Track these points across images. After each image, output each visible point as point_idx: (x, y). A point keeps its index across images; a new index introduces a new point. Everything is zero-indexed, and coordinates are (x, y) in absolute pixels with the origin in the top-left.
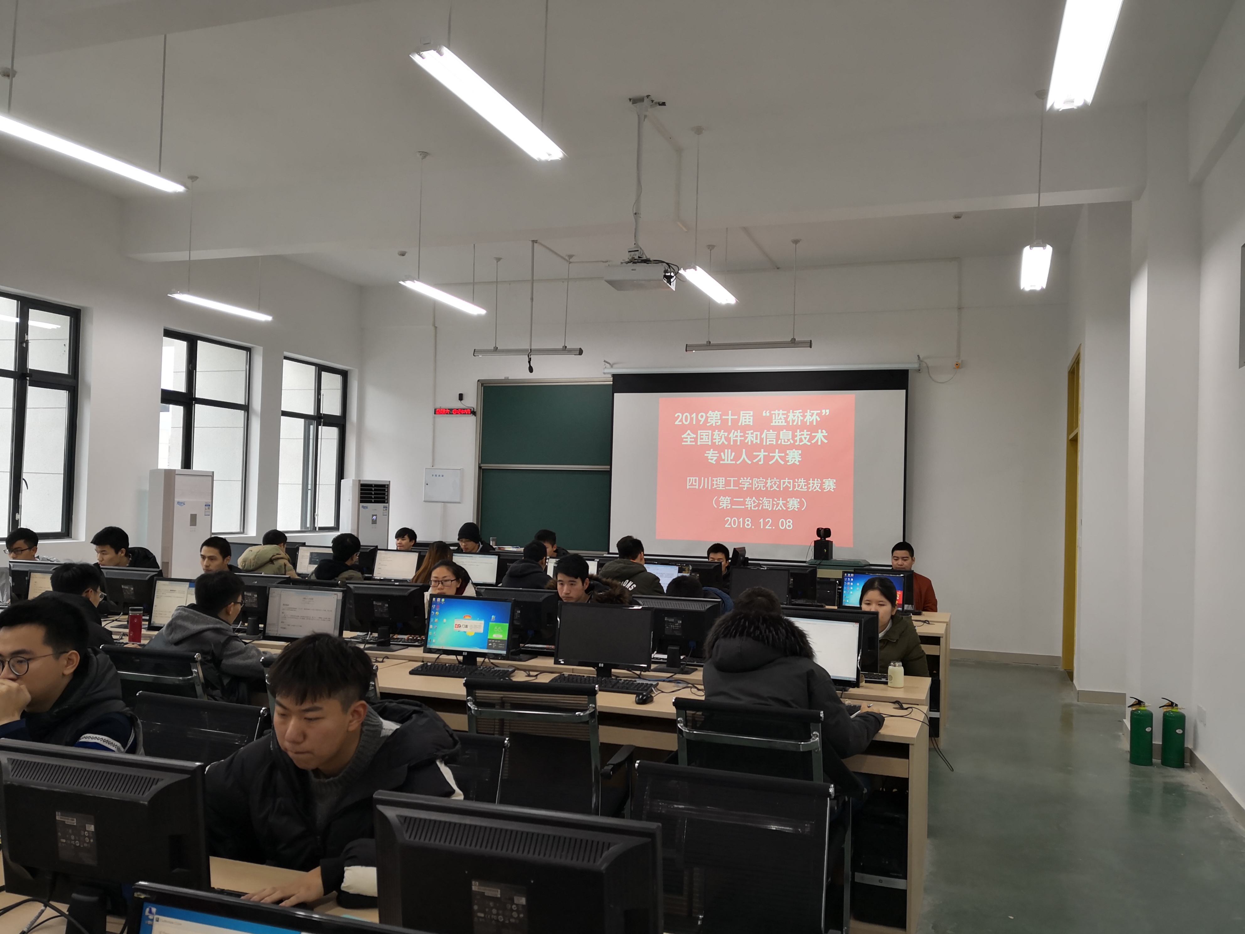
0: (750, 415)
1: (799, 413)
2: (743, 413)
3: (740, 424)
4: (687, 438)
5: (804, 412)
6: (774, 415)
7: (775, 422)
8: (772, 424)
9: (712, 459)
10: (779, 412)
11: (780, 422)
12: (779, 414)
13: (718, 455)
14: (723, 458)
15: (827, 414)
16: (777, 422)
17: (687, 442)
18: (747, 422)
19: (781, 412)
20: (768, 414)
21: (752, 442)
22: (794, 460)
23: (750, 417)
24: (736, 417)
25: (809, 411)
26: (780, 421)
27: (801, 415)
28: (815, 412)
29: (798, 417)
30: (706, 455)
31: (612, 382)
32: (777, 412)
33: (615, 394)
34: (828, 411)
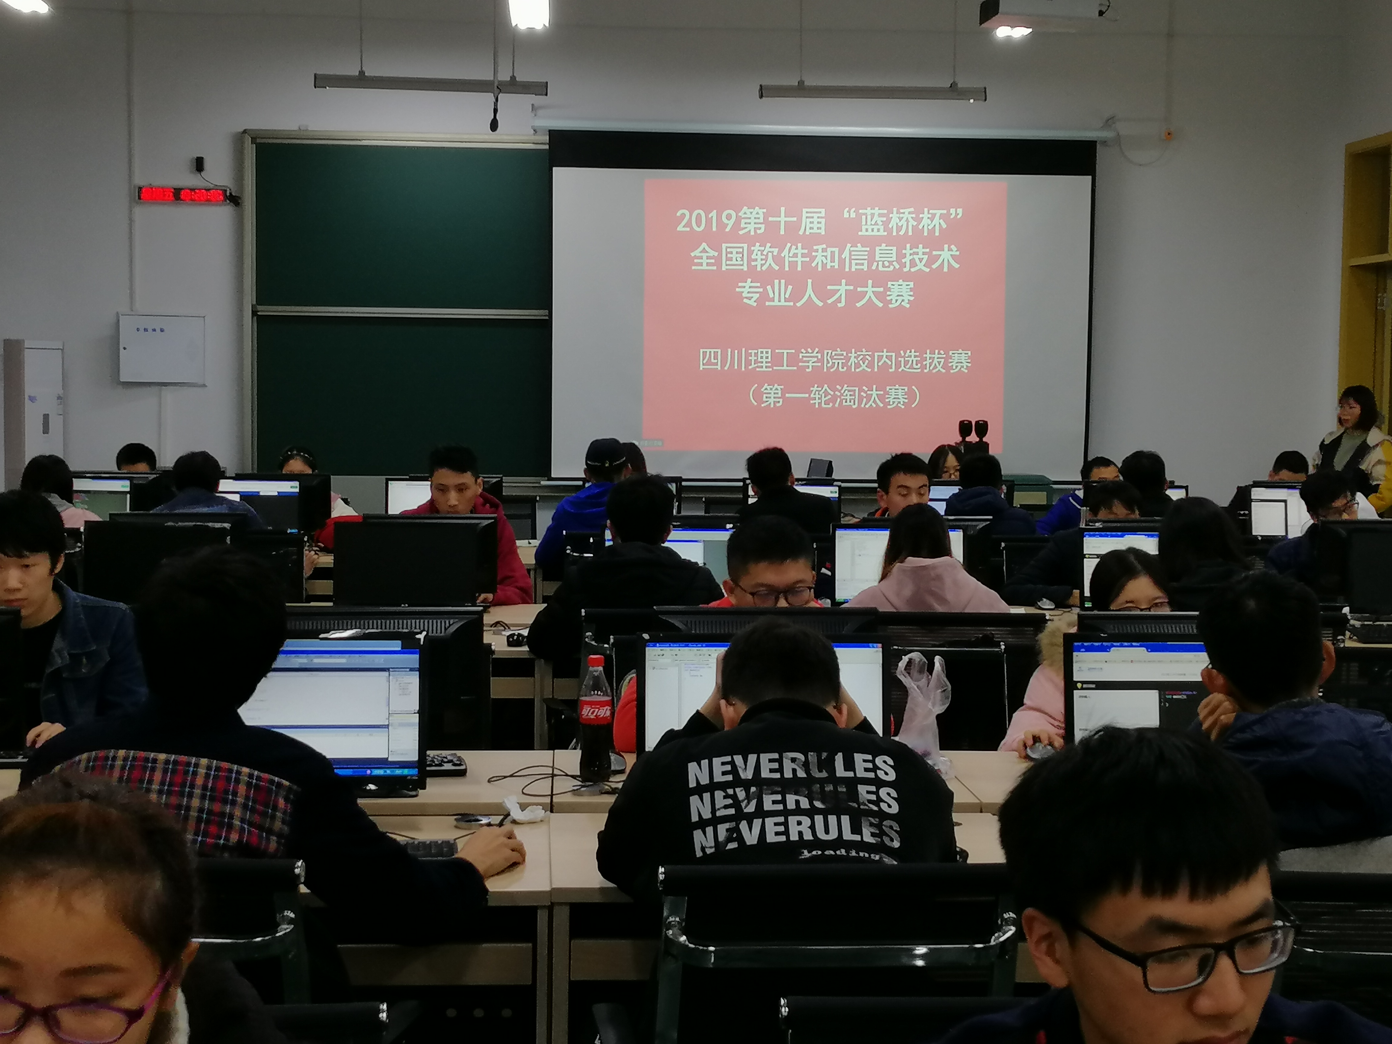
0: (819, 215)
1: (909, 213)
2: (807, 212)
3: (801, 233)
4: (701, 258)
5: (919, 211)
6: (864, 217)
7: (867, 230)
8: (860, 233)
9: (750, 298)
10: (873, 211)
11: (875, 230)
12: (873, 215)
13: (761, 290)
14: (771, 295)
15: (959, 217)
16: (870, 230)
17: (701, 264)
18: (815, 228)
19: (877, 211)
20: (853, 215)
21: (824, 265)
22: (900, 299)
23: (819, 220)
24: (795, 219)
25: (926, 210)
26: (876, 228)
27: (912, 218)
28: (938, 212)
29: (907, 220)
30: (738, 290)
31: (547, 147)
32: (869, 211)
33: (554, 169)
34: (960, 211)
